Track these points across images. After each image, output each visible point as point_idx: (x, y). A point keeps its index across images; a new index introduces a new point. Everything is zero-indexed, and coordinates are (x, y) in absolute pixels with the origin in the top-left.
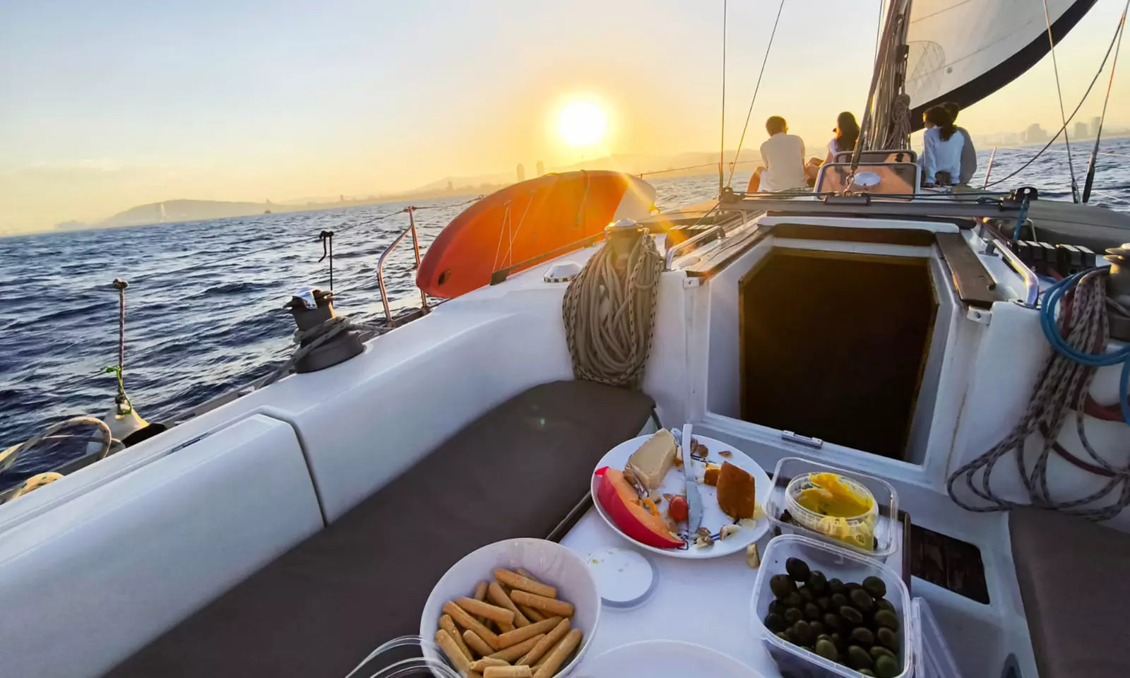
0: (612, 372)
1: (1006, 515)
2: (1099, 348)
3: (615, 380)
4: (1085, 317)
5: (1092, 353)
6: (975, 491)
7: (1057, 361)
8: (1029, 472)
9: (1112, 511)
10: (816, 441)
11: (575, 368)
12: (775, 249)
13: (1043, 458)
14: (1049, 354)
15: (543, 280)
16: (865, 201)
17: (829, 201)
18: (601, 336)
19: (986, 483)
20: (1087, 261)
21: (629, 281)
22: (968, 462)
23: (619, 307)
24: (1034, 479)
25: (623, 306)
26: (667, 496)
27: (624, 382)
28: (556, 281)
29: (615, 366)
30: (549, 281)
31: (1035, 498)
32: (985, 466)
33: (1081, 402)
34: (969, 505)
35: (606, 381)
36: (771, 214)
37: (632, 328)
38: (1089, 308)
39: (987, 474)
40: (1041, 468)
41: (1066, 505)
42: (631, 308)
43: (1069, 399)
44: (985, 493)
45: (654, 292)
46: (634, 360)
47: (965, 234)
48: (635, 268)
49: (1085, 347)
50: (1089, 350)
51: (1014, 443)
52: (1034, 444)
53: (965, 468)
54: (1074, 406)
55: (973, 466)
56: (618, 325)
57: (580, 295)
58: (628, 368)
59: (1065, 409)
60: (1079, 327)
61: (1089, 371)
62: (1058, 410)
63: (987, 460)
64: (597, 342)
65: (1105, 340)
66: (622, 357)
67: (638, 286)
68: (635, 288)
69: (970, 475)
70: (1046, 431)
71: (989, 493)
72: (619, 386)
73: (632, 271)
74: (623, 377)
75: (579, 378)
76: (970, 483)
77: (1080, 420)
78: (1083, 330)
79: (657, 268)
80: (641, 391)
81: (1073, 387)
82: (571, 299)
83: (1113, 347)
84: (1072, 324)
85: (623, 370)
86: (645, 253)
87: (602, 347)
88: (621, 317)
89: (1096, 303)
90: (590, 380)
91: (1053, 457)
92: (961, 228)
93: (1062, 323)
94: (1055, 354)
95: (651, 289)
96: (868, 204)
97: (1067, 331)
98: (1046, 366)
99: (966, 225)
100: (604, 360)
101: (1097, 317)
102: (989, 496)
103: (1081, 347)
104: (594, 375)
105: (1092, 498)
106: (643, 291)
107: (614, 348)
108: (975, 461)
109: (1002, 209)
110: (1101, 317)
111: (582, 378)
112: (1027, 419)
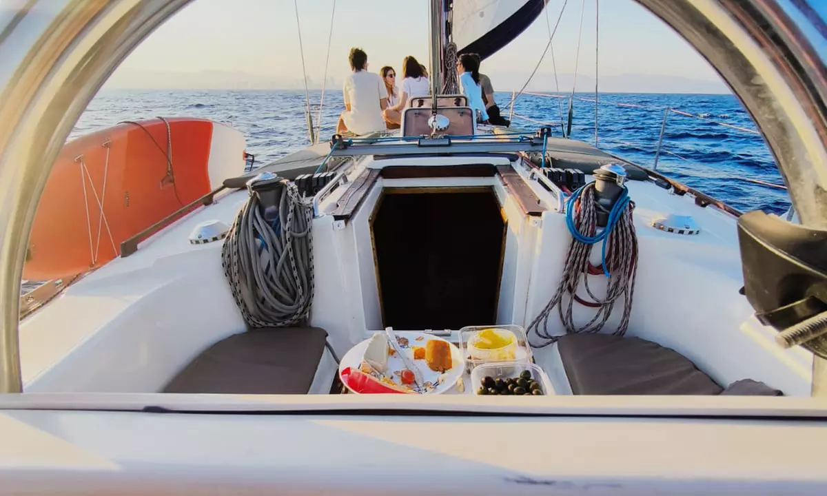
0: (282, 315)
1: (556, 344)
2: (593, 233)
3: (287, 322)
4: (587, 215)
5: (591, 236)
6: (540, 335)
7: (575, 244)
8: (565, 315)
9: (601, 325)
10: (446, 331)
11: (246, 321)
12: (386, 189)
13: (571, 304)
14: (572, 240)
15: (189, 242)
16: (447, 143)
17: (422, 144)
18: (268, 286)
19: (545, 328)
20: (580, 178)
21: (285, 232)
22: (534, 319)
23: (279, 257)
24: (566, 319)
25: (283, 256)
26: (396, 373)
27: (296, 322)
28: (206, 241)
29: (285, 309)
30: (197, 242)
31: (568, 330)
32: (544, 318)
33: (586, 266)
34: (537, 345)
35: (279, 324)
36: (377, 157)
37: (295, 273)
38: (588, 209)
39: (545, 323)
40: (570, 311)
41: (581, 329)
42: (291, 255)
43: (581, 266)
44: (545, 335)
45: (309, 238)
46: (302, 301)
47: (513, 165)
48: (288, 219)
49: (587, 234)
50: (589, 235)
51: (557, 301)
52: (566, 297)
53: (534, 323)
54: (583, 271)
55: (538, 319)
56: (281, 274)
57: (238, 250)
58: (298, 308)
59: (579, 272)
60: (585, 221)
61: (590, 246)
62: (576, 274)
63: (544, 314)
64: (264, 292)
65: (596, 228)
66: (291, 300)
67: (295, 234)
68: (291, 235)
69: (537, 326)
70: (571, 289)
71: (547, 334)
72: (291, 326)
73: (286, 222)
74: (295, 317)
75: (252, 328)
76: (537, 331)
77: (586, 278)
78: (586, 224)
79: (308, 216)
80: (310, 327)
81: (582, 258)
82: (229, 256)
83: (599, 231)
84: (581, 221)
85: (293, 312)
86: (294, 203)
87: (270, 294)
88: (283, 266)
89: (591, 206)
90: (263, 327)
91: (575, 303)
92: (511, 160)
93: (576, 220)
94: (574, 240)
95: (306, 237)
96: (450, 145)
97: (579, 224)
98: (570, 248)
99: (513, 158)
100: (274, 305)
101: (591, 214)
102: (547, 336)
103: (585, 234)
104: (266, 322)
105: (593, 321)
106: (300, 238)
107: (281, 293)
108: (538, 317)
109: (533, 145)
110: (593, 214)
111: (255, 328)
112: (563, 282)
